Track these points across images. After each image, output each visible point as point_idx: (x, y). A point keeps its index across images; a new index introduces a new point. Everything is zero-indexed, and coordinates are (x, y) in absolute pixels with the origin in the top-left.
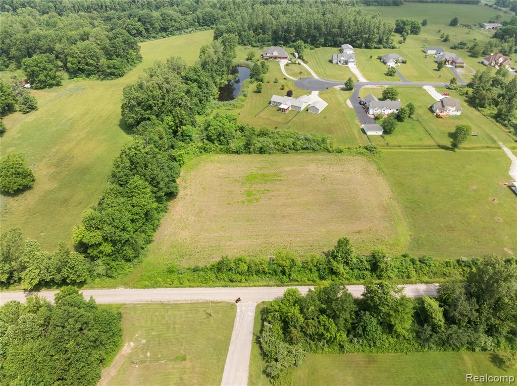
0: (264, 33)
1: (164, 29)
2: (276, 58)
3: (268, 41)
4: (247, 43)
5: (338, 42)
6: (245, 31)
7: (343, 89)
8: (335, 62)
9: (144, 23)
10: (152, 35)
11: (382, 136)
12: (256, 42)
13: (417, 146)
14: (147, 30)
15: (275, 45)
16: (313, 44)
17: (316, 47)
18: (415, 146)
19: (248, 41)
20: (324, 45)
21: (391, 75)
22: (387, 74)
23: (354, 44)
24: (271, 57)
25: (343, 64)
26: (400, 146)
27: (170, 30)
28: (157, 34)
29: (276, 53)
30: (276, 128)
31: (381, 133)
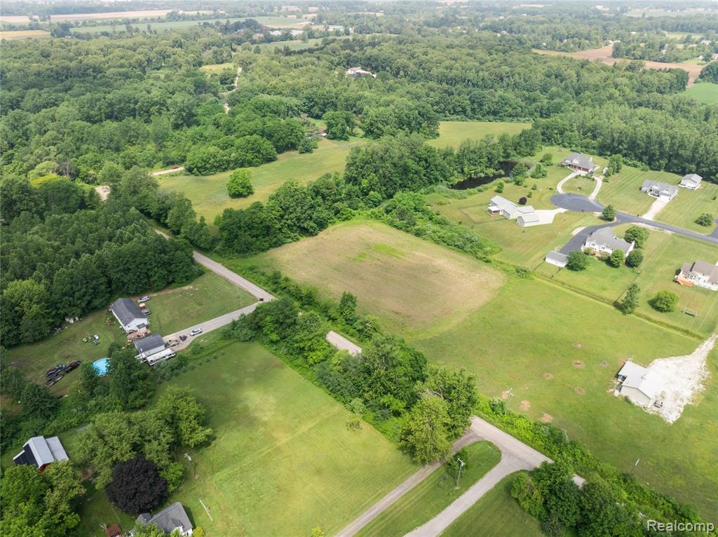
1: (495, 113)
2: (575, 167)
3: (594, 148)
4: (567, 145)
5: (687, 170)
7: (601, 218)
8: (644, 189)
9: (473, 102)
10: (477, 116)
11: (560, 269)
12: (577, 146)
13: (584, 291)
14: (473, 110)
15: (600, 155)
16: (650, 164)
17: (652, 169)
18: (581, 290)
19: (570, 144)
20: (668, 169)
21: (701, 223)
22: (696, 222)
23: (712, 177)
24: (570, 165)
25: (654, 195)
26: (563, 284)
27: (501, 114)
28: (483, 116)
29: (576, 162)
30: (460, 223)
31: (563, 265)
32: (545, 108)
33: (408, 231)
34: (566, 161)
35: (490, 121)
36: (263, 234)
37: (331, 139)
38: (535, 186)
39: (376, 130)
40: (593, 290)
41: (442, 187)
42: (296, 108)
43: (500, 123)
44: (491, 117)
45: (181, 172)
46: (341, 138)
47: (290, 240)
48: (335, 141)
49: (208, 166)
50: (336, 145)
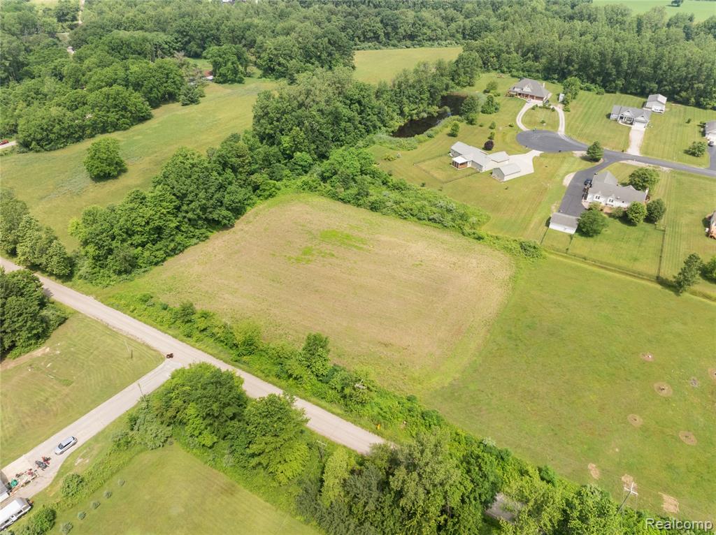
0: (536, 58)
1: (412, 37)
2: (527, 96)
3: (538, 71)
4: (505, 69)
5: (648, 90)
6: (509, 53)
7: (584, 158)
8: (613, 117)
9: (386, 25)
10: (392, 42)
11: (571, 236)
12: (518, 70)
13: (615, 266)
14: (387, 35)
15: (546, 79)
16: (604, 86)
17: (608, 92)
18: (611, 265)
19: (508, 68)
20: (624, 91)
21: (693, 154)
22: (687, 152)
23: (676, 96)
24: (520, 94)
25: (626, 123)
26: (585, 259)
27: (419, 38)
28: (399, 42)
29: (527, 90)
30: (423, 185)
31: (572, 231)
32: (468, 27)
33: (359, 206)
34: (516, 90)
35: (407, 47)
36: (153, 240)
37: (220, 83)
38: (493, 124)
39: (277, 67)
40: (623, 263)
41: (382, 135)
42: (166, 46)
43: (419, 49)
44: (409, 43)
45: (13, 149)
46: (233, 81)
47: (194, 240)
48: (227, 85)
49: (52, 136)
50: (229, 91)
